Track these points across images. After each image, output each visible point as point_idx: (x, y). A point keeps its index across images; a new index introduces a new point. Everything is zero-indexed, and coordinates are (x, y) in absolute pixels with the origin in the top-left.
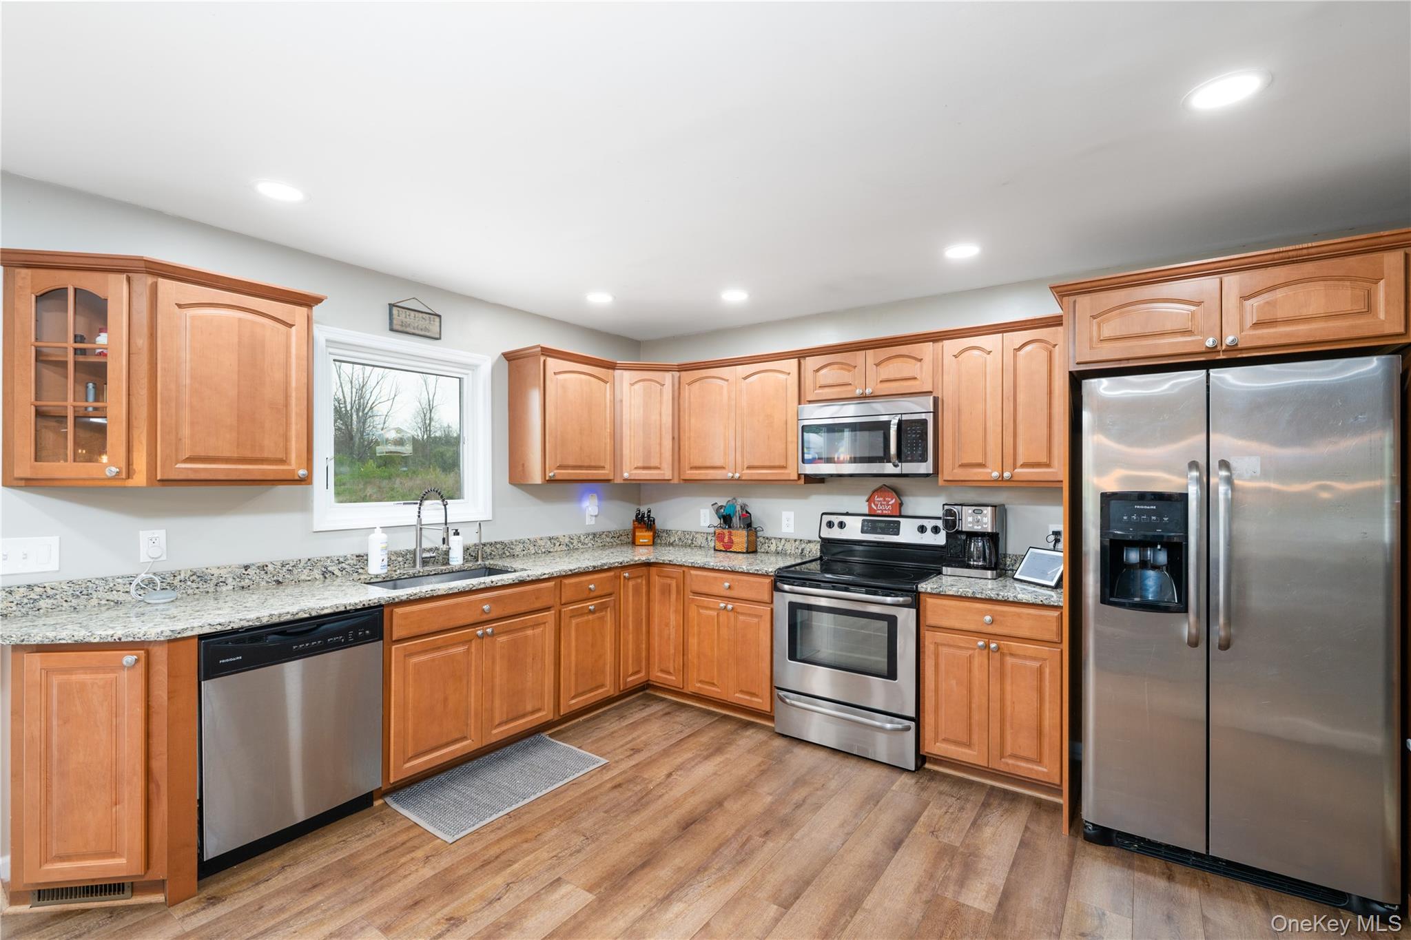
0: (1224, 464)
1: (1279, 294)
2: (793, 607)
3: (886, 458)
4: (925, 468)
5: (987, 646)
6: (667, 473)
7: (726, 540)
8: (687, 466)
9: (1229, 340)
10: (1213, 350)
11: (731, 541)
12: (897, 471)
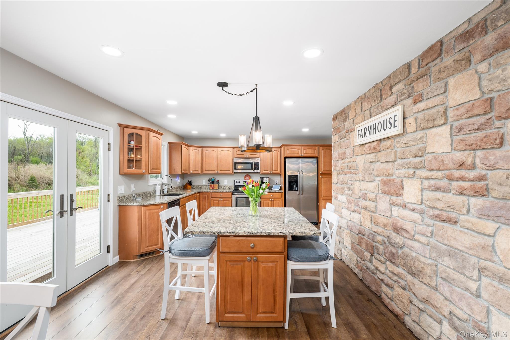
0: (302, 171)
1: (307, 150)
2: (237, 198)
3: (252, 169)
4: (258, 171)
5: (271, 200)
6: (200, 171)
7: (213, 186)
8: (204, 170)
9: (302, 155)
10: (301, 156)
11: (214, 187)
12: (254, 171)
